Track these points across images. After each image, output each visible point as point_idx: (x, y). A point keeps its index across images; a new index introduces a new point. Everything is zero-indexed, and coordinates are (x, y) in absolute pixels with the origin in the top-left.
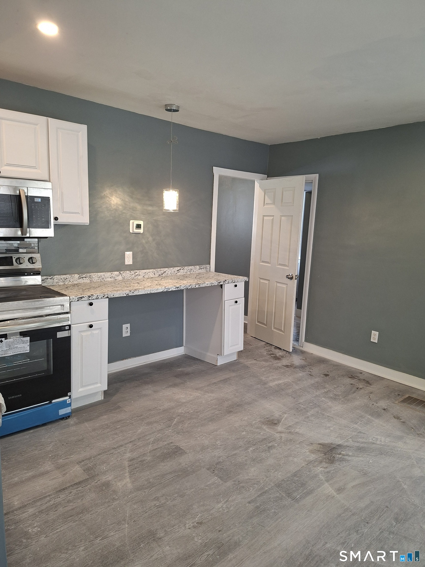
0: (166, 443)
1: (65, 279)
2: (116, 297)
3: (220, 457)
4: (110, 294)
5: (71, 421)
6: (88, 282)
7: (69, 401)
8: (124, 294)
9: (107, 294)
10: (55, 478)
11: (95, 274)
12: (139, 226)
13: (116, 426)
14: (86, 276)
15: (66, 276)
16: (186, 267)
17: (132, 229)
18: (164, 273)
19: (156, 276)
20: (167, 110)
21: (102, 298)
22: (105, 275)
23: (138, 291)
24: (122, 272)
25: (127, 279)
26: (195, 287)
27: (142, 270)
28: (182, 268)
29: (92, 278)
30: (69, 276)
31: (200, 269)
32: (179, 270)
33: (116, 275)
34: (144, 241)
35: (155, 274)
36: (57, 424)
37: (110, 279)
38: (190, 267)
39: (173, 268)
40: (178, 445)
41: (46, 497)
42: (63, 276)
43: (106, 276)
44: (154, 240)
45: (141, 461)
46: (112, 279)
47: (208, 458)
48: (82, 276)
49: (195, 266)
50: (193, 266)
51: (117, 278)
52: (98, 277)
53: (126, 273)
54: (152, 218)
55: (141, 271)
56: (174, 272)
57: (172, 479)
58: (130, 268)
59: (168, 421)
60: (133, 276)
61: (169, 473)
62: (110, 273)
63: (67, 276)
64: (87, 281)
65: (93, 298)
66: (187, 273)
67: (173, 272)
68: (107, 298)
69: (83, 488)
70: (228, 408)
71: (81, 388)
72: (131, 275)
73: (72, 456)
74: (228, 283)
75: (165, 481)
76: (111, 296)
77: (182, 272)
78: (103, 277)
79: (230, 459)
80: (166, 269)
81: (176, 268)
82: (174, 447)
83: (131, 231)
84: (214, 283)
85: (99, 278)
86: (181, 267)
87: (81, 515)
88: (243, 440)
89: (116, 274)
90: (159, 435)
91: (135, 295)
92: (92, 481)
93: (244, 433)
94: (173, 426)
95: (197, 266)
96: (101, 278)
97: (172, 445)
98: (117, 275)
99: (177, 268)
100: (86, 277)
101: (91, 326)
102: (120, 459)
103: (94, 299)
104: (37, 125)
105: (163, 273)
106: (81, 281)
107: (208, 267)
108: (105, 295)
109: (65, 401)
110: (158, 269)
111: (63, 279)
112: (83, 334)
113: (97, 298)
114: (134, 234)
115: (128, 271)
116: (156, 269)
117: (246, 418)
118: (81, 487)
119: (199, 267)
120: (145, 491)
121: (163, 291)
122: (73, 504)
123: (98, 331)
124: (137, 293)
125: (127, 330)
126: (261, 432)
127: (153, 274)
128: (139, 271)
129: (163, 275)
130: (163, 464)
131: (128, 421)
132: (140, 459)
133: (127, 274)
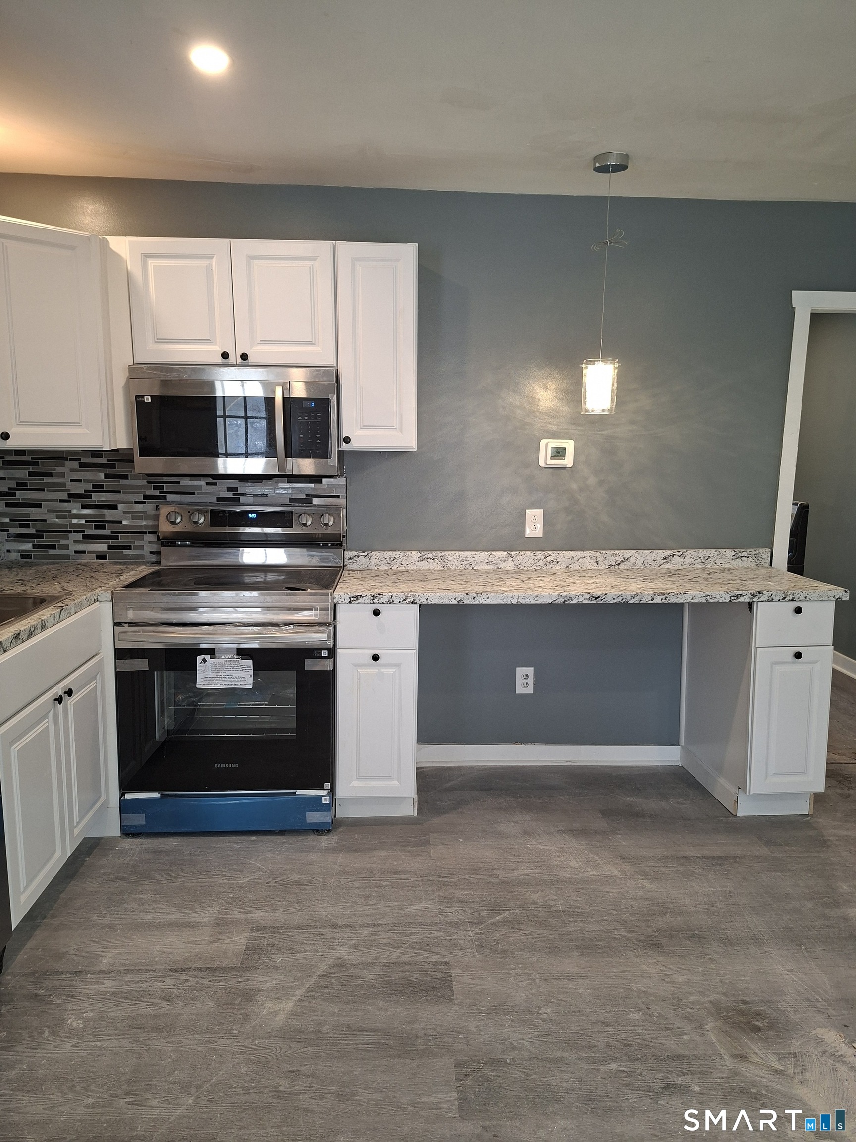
0: (434, 958)
1: (392, 559)
2: (433, 603)
3: (514, 1049)
4: (419, 597)
5: (325, 841)
6: (439, 568)
7: (326, 800)
8: (453, 600)
9: (414, 596)
10: (194, 942)
11: (453, 552)
12: (559, 453)
13: (383, 880)
14: (434, 556)
15: (394, 553)
16: (692, 551)
17: (545, 459)
18: (625, 562)
19: (602, 568)
20: (597, 170)
21: (401, 602)
22: (474, 556)
23: (488, 596)
24: (515, 552)
25: (525, 568)
26: (652, 600)
27: (564, 552)
28: (679, 552)
29: (446, 561)
30: (399, 553)
31: (735, 557)
32: (669, 556)
33: (499, 558)
34: (574, 486)
35: (600, 562)
36: (300, 839)
37: (486, 567)
38: (706, 552)
39: (650, 551)
40: (453, 974)
41: (147, 971)
42: (388, 553)
43: (476, 559)
44: (601, 483)
45: (349, 976)
46: (491, 567)
47: (484, 1037)
48: (426, 556)
49: (719, 550)
50: (713, 551)
51: (502, 565)
52: (461, 559)
53: (524, 556)
54: (599, 433)
55: (561, 554)
56: (654, 560)
57: (363, 1046)
58: (535, 545)
59: (488, 910)
60: (541, 563)
61: (373, 1031)
62: (487, 553)
63: (396, 553)
64: (436, 565)
65: (382, 600)
66: (695, 566)
67: (650, 561)
68: (413, 603)
69: (210, 983)
70: (656, 934)
71: (358, 781)
72: (535, 562)
73: (259, 911)
74: (768, 601)
75: (348, 1045)
76: (421, 601)
77: (677, 562)
78: (470, 560)
79: (533, 1067)
80: (628, 553)
81: (660, 551)
82: (440, 976)
83: (542, 464)
84: (718, 596)
85: (462, 562)
86: (676, 551)
87: (154, 1035)
88: (616, 1032)
89: (501, 556)
90: (439, 934)
91: (478, 603)
92: (237, 975)
93: (636, 1016)
94: (487, 926)
95: (727, 550)
96: (465, 562)
97: (443, 968)
98: (503, 559)
99: (664, 551)
100: (434, 559)
101: (376, 658)
102: (320, 954)
103: (383, 603)
104: (315, 259)
105: (622, 561)
106: (424, 565)
107: (764, 556)
108: (408, 597)
109: (320, 797)
110: (608, 552)
111: (388, 558)
112: (361, 671)
113: (390, 602)
114: (551, 470)
115: (529, 552)
116: (602, 551)
117: (680, 979)
118: (209, 979)
119: (734, 553)
120: (294, 1045)
121: (554, 602)
122: (166, 1006)
123: (394, 670)
124: (483, 600)
125: (526, 681)
126: (686, 1034)
127: (592, 561)
128: (556, 552)
129: (622, 566)
130: (381, 1003)
131: (412, 879)
132: (352, 972)
133: (526, 558)
